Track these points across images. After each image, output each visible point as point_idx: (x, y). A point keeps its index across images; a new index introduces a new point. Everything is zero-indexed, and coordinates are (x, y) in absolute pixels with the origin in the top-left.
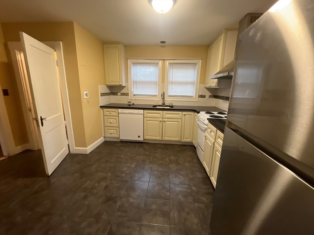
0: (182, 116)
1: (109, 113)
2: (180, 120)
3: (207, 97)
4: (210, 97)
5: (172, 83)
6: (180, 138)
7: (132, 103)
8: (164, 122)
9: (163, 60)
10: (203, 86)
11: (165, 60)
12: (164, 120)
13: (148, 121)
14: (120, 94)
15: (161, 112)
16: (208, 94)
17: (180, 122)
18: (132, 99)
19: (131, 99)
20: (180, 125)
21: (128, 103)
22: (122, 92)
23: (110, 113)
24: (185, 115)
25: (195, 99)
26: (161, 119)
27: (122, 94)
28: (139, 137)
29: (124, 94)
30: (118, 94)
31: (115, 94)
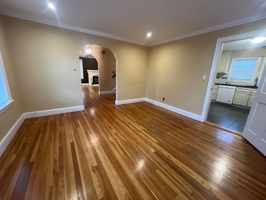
7: (228, 83)
9: (263, 57)
13: (238, 94)
14: (221, 78)
15: (250, 89)
19: (228, 81)
26: (249, 93)
27: (223, 78)
28: (229, 101)
29: (224, 78)
30: (220, 78)
31: (217, 78)
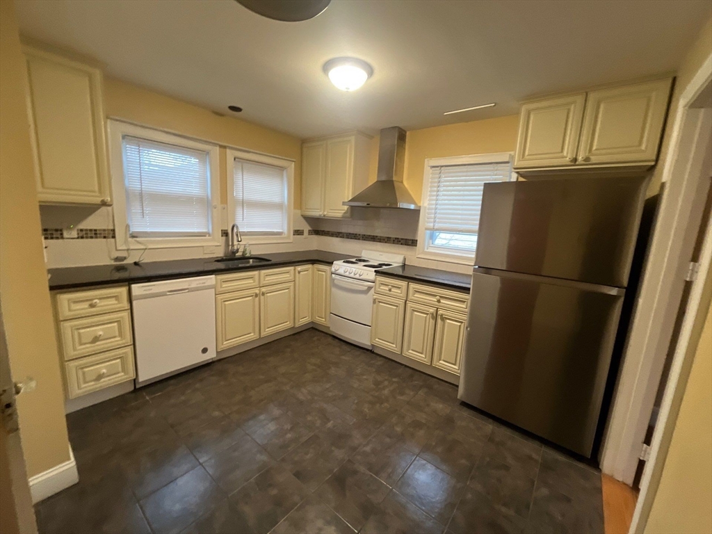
0: (295, 277)
1: (86, 305)
2: (292, 284)
3: (306, 233)
4: (311, 233)
5: (243, 203)
6: (292, 322)
7: (130, 261)
8: (263, 294)
9: (221, 146)
10: (299, 212)
11: (225, 147)
12: (263, 290)
13: (227, 303)
14: (74, 234)
15: (256, 273)
16: (306, 228)
17: (292, 288)
18: (132, 247)
19: (124, 248)
20: (292, 294)
21: (113, 263)
22: (81, 226)
23: (92, 306)
24: (299, 272)
25: (288, 237)
26: (257, 291)
27: (84, 235)
28: (205, 350)
29: (94, 234)
30: (66, 234)
31: (51, 233)
